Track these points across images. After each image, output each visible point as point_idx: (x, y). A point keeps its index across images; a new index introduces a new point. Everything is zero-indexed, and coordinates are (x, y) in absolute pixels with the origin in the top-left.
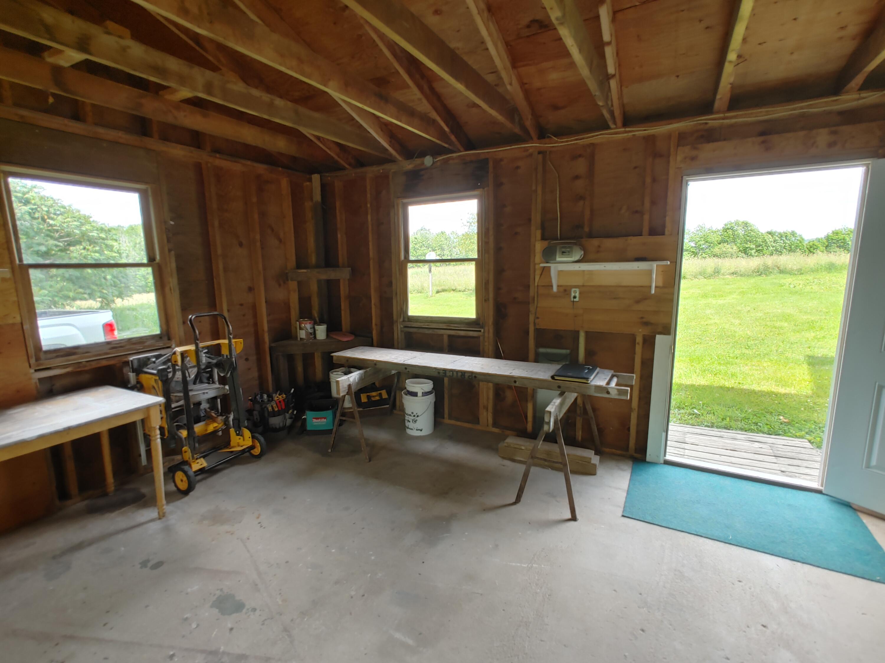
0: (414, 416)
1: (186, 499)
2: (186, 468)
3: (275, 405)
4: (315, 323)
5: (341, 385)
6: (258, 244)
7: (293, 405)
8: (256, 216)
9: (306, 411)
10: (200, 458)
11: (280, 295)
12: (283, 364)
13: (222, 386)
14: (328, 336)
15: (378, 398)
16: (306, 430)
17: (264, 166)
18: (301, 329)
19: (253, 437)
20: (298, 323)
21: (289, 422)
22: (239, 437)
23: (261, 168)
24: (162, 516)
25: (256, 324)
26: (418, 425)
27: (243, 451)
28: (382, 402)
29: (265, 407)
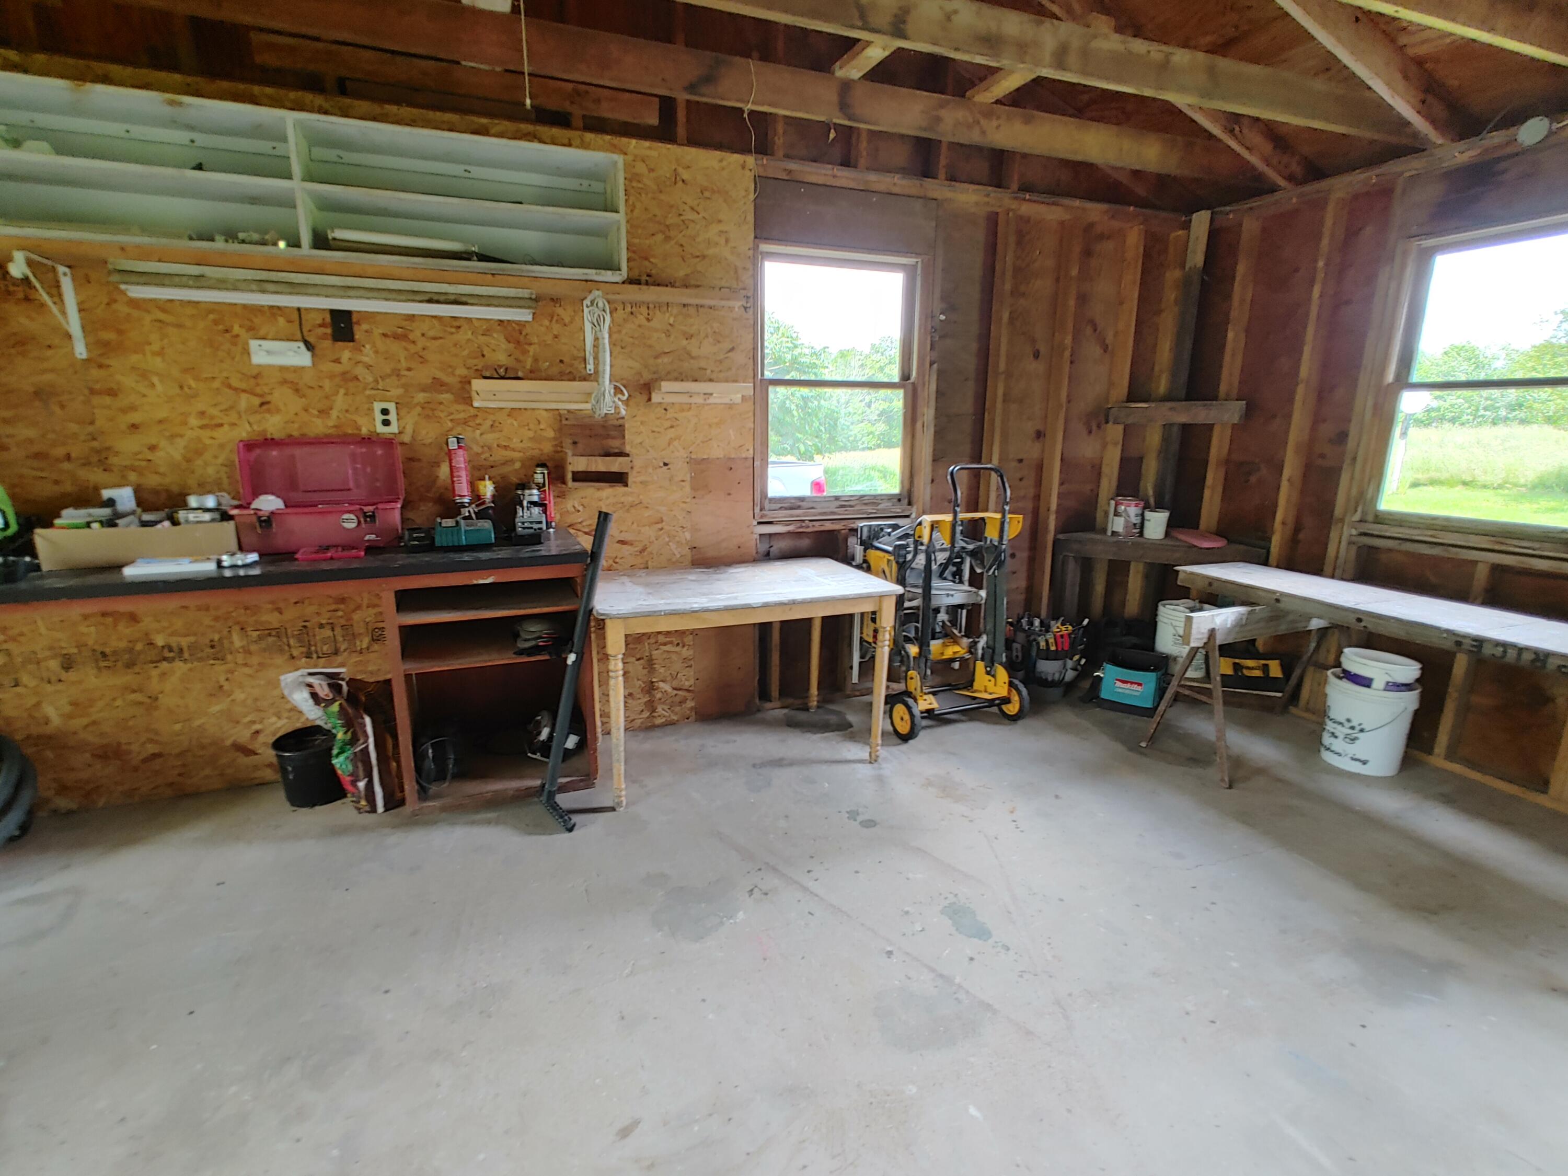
0: (1352, 728)
1: (904, 747)
2: (910, 701)
3: (1051, 641)
4: (1147, 507)
5: (1194, 626)
6: (1067, 354)
7: (1082, 647)
8: (1072, 303)
9: (1105, 664)
10: (929, 693)
11: (1087, 449)
12: (1072, 573)
13: (974, 590)
14: (1167, 534)
15: (1257, 673)
16: (1098, 697)
17: (1104, 207)
18: (1117, 514)
19: (1011, 684)
20: (1113, 503)
21: (1070, 675)
22: (989, 677)
23: (1095, 211)
24: (873, 760)
25: (1037, 497)
26: (1356, 750)
27: (991, 702)
28: (1266, 682)
29: (1035, 640)
